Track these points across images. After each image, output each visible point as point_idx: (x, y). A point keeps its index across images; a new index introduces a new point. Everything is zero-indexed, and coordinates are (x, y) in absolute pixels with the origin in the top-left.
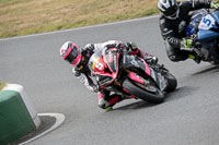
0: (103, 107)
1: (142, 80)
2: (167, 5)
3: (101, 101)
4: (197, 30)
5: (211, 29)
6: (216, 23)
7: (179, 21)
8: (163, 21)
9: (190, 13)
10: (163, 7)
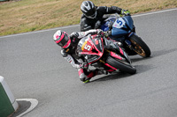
0: (84, 80)
1: (120, 57)
2: (88, 8)
3: (82, 75)
4: (111, 28)
5: (122, 28)
6: (126, 24)
7: (95, 20)
8: (83, 19)
9: (104, 16)
10: (85, 9)
